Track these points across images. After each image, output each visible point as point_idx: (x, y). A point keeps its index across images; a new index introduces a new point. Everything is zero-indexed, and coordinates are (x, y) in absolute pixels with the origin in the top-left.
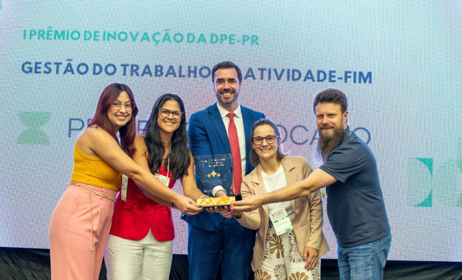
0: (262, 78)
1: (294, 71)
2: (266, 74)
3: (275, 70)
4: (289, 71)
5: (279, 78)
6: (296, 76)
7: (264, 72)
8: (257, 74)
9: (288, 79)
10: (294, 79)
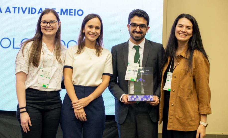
0: (14, 12)
1: (32, 8)
2: (17, 10)
3: (22, 8)
4: (29, 8)
5: (24, 12)
6: (34, 11)
7: (16, 9)
8: (12, 10)
9: (29, 13)
10: (32, 13)
